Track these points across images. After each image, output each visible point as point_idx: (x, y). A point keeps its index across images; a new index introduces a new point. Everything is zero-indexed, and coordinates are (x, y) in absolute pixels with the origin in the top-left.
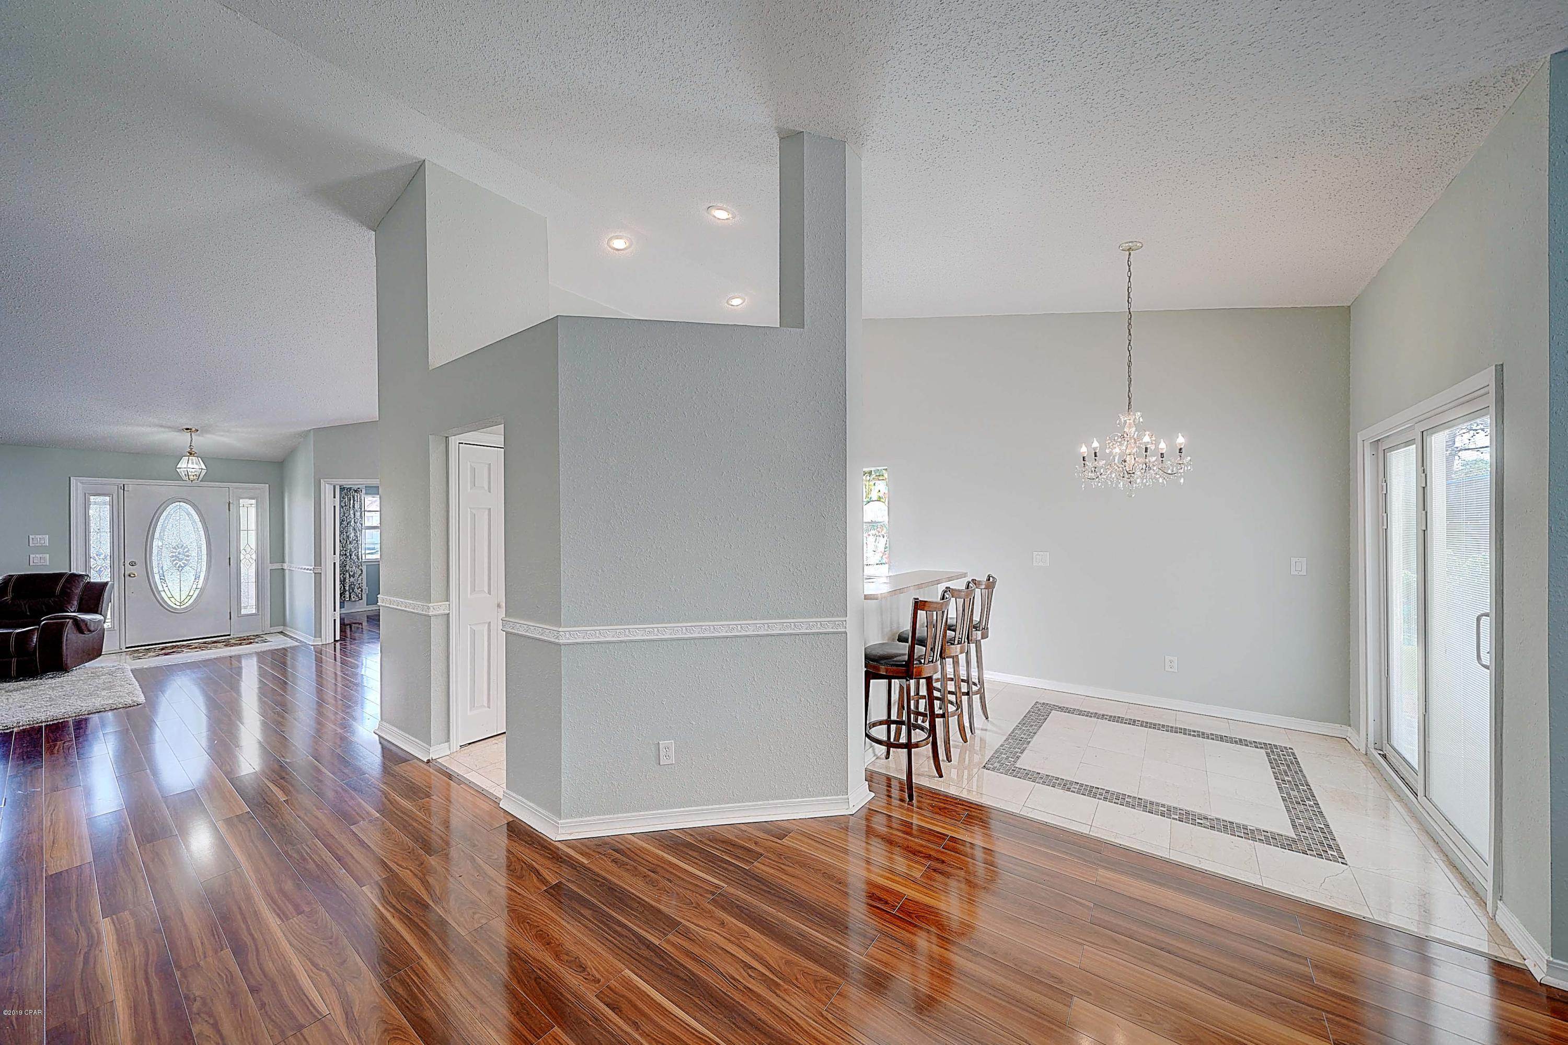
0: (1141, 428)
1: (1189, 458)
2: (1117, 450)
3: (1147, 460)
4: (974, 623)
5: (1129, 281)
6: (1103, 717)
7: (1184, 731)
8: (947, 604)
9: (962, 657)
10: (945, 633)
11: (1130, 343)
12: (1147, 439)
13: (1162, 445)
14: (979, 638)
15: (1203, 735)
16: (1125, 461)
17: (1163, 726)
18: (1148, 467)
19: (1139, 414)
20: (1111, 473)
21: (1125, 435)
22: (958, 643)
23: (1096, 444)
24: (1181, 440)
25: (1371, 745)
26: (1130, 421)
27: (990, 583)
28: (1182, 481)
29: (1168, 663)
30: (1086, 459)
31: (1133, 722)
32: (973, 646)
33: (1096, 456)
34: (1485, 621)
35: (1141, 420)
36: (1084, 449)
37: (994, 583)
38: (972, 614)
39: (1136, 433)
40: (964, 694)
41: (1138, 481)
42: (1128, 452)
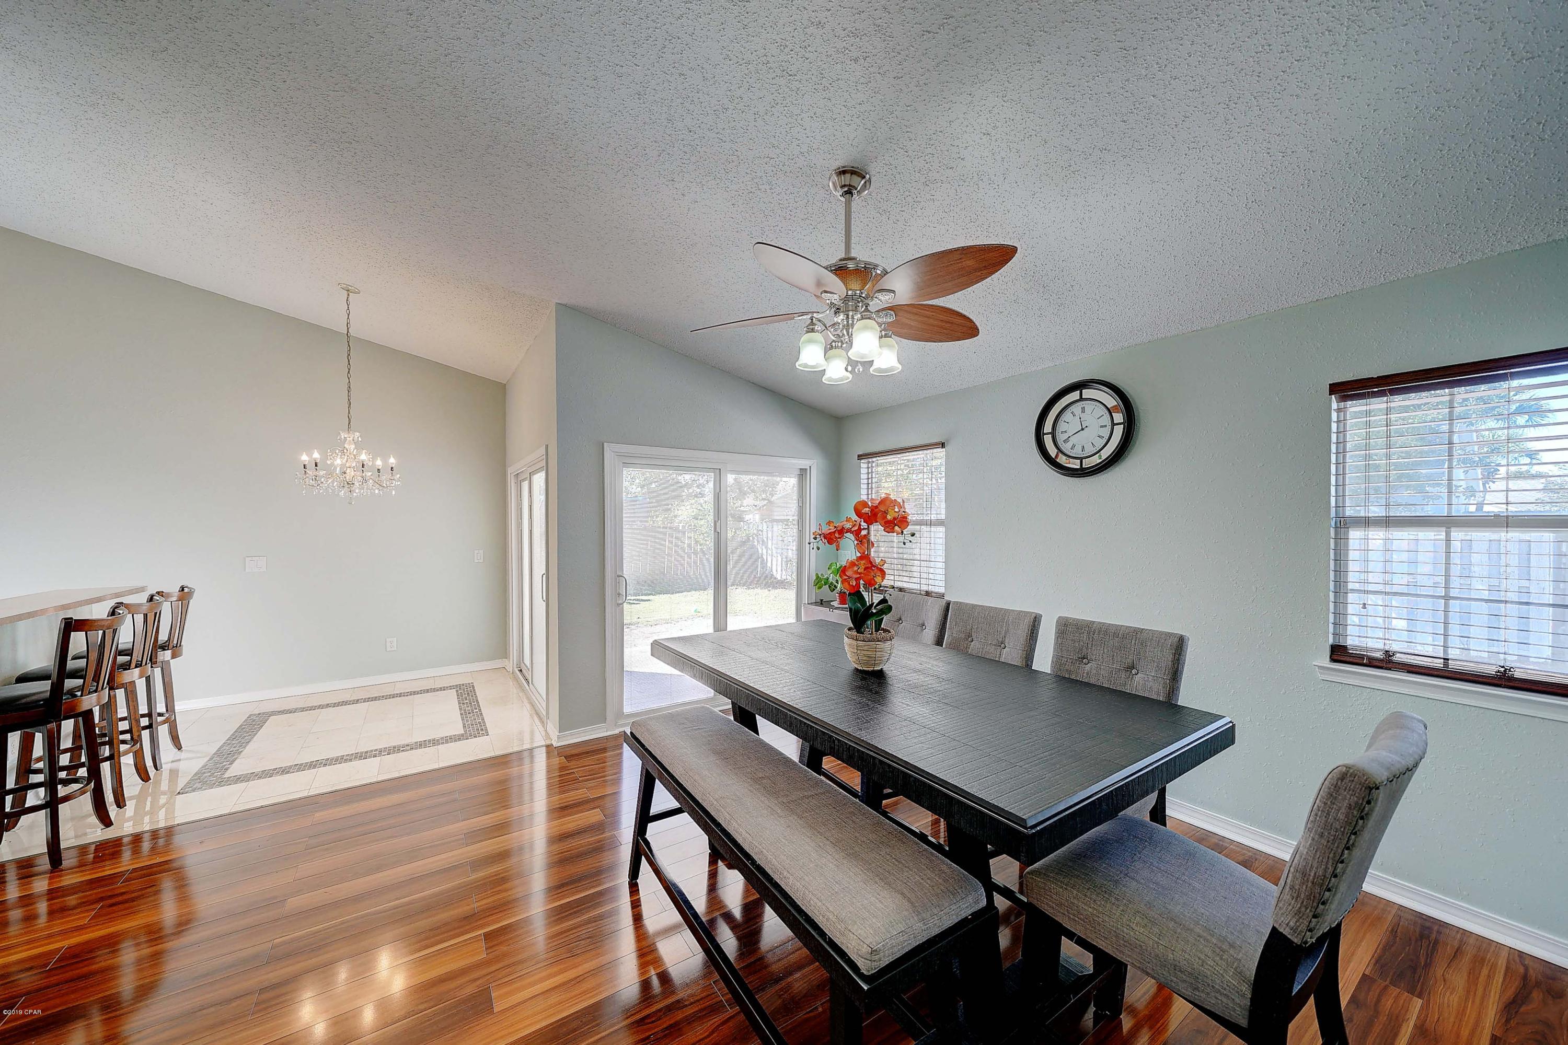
0: (359, 446)
1: (398, 476)
2: (338, 461)
3: (364, 474)
4: (159, 643)
5: (348, 318)
6: (328, 706)
7: (400, 695)
8: (121, 620)
9: (141, 685)
10: (115, 658)
11: (349, 372)
12: (363, 457)
13: (379, 463)
14: (169, 658)
15: (415, 693)
16: (345, 473)
17: (383, 697)
18: (365, 480)
19: (358, 434)
20: (333, 482)
21: (345, 451)
22: (136, 667)
23: (316, 455)
24: (392, 460)
25: (515, 666)
26: (350, 439)
27: (185, 594)
28: (394, 493)
29: (388, 645)
30: (307, 467)
31: (357, 701)
32: (158, 671)
33: (316, 466)
34: (544, 576)
35: (360, 439)
36: (305, 458)
37: (191, 593)
38: (157, 632)
39: (355, 450)
40: (145, 728)
41: (357, 491)
42: (347, 465)
